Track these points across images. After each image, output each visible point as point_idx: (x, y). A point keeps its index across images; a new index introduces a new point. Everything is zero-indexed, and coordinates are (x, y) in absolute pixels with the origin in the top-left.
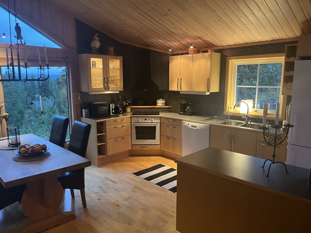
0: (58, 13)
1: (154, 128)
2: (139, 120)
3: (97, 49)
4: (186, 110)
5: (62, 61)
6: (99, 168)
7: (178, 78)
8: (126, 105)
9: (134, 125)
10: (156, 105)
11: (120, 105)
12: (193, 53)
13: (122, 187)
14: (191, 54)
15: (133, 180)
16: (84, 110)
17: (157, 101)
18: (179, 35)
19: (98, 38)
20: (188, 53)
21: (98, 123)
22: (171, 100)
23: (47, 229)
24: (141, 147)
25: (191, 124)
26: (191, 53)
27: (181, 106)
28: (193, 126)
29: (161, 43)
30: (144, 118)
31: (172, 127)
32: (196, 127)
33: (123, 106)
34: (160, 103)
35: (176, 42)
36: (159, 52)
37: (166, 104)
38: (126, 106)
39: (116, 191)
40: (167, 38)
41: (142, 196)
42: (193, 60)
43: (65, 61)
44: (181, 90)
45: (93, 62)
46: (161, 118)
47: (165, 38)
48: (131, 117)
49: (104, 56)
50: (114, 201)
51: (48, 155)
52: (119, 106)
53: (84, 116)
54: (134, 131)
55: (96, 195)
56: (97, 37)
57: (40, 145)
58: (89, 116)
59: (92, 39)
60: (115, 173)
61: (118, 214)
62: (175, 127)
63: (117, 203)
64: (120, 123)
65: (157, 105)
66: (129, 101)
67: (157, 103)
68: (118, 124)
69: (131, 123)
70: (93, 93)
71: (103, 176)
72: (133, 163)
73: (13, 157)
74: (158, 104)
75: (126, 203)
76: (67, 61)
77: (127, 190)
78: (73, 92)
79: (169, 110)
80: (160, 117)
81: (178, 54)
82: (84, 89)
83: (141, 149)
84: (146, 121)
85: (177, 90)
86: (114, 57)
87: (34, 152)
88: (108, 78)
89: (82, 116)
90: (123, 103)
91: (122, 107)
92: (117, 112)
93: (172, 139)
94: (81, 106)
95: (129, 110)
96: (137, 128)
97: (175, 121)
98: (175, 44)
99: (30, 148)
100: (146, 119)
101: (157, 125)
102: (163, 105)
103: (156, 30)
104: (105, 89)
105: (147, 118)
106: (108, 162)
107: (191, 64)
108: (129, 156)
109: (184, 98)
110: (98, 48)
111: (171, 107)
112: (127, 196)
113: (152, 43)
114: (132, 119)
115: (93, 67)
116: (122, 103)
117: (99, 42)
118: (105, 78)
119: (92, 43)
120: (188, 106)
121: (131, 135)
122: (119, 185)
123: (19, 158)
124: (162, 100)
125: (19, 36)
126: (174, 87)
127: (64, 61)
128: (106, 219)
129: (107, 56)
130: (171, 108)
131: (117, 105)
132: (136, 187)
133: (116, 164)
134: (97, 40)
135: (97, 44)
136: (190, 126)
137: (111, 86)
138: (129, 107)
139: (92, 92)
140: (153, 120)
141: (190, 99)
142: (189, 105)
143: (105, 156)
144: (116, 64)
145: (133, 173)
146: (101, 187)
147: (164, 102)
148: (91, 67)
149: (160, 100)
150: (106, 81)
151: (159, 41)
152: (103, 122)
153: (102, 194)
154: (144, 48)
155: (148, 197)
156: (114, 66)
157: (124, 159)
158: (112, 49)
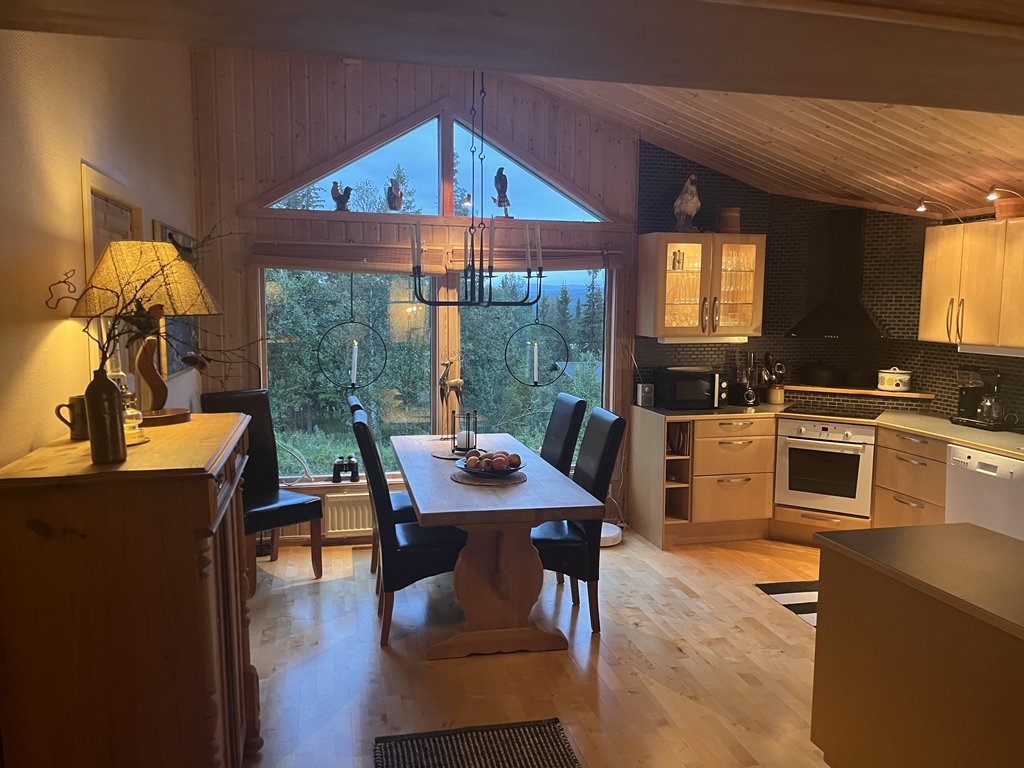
0: (597, 131)
1: (854, 459)
2: (803, 429)
3: (688, 216)
4: (979, 410)
5: (595, 254)
6: (665, 553)
7: (952, 300)
8: (770, 379)
9: (787, 443)
10: (875, 387)
11: (751, 378)
12: (1010, 214)
13: (709, 610)
14: (1003, 218)
15: (749, 601)
16: (640, 386)
17: (880, 375)
18: (952, 158)
19: (693, 188)
20: (993, 217)
21: (670, 424)
22: (934, 374)
23: (499, 653)
24: (803, 516)
25: (980, 457)
26: (1004, 214)
27: (961, 393)
28: (984, 466)
29: (897, 185)
30: (820, 426)
31: (916, 463)
32: (993, 468)
33: (759, 381)
34: (891, 381)
35: (950, 181)
36: (898, 215)
37: (913, 386)
38: (771, 384)
39: (688, 616)
40: (913, 170)
41: (759, 645)
42: (1008, 237)
43: (602, 254)
44: (958, 340)
45: (674, 253)
46: (881, 431)
47: (909, 173)
48: (777, 418)
49: (709, 236)
50: (672, 638)
51: (522, 479)
52: (745, 381)
53: (640, 403)
54: (784, 462)
55: (632, 614)
56: (692, 184)
57: (507, 454)
58: (652, 403)
59: (677, 191)
60: (703, 574)
61: (672, 668)
62: (925, 465)
63: (681, 644)
64: (739, 433)
65: (880, 386)
66: (780, 368)
67: (880, 381)
68: (733, 434)
69: (777, 435)
70: (667, 341)
71: (666, 573)
72: (766, 560)
73: (452, 473)
74: (883, 384)
75: (706, 650)
76: (608, 254)
77: (721, 620)
78: (617, 335)
79: (923, 408)
80: (877, 427)
81: (956, 221)
82: (645, 330)
83: (805, 521)
84: (825, 433)
85: (946, 340)
86: (739, 237)
87: (492, 468)
88: (715, 299)
89: (636, 404)
90: (760, 375)
91: (755, 384)
92: (736, 400)
93: (914, 505)
94: (636, 375)
95: (778, 395)
96: (794, 453)
97: (927, 443)
98: (948, 187)
99: (485, 457)
100: (825, 429)
101: (863, 451)
102: (901, 388)
103: (871, 151)
104: (703, 331)
105: (830, 427)
106: (696, 544)
107: (999, 255)
108: (765, 539)
109: (976, 369)
110: (694, 213)
111: (932, 396)
112: (714, 634)
113: (869, 188)
114: (779, 423)
115: (674, 268)
116: (756, 373)
117: (696, 199)
118: (705, 299)
119: (678, 202)
120: (988, 397)
121: (775, 473)
122: (703, 606)
123: (463, 477)
124: (898, 370)
125: (502, 200)
126: (934, 331)
127: (600, 254)
128: (637, 671)
129: (718, 237)
130: (930, 400)
131: (741, 379)
132: (750, 620)
133: (716, 552)
134: (692, 192)
135: (690, 203)
136: (973, 464)
137: (723, 321)
138: (781, 388)
139: (664, 337)
140: (850, 434)
141: (998, 373)
142: (991, 395)
143: (686, 522)
144: (743, 260)
145: (757, 585)
146: (652, 599)
147: (906, 378)
148: (669, 267)
149: (891, 370)
150: (709, 306)
151: (891, 182)
152: (686, 423)
153: (647, 614)
154: (844, 206)
155: (774, 652)
156: (738, 262)
157: (749, 542)
158: (735, 214)
